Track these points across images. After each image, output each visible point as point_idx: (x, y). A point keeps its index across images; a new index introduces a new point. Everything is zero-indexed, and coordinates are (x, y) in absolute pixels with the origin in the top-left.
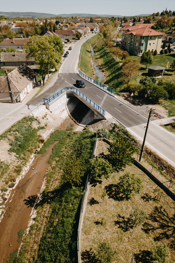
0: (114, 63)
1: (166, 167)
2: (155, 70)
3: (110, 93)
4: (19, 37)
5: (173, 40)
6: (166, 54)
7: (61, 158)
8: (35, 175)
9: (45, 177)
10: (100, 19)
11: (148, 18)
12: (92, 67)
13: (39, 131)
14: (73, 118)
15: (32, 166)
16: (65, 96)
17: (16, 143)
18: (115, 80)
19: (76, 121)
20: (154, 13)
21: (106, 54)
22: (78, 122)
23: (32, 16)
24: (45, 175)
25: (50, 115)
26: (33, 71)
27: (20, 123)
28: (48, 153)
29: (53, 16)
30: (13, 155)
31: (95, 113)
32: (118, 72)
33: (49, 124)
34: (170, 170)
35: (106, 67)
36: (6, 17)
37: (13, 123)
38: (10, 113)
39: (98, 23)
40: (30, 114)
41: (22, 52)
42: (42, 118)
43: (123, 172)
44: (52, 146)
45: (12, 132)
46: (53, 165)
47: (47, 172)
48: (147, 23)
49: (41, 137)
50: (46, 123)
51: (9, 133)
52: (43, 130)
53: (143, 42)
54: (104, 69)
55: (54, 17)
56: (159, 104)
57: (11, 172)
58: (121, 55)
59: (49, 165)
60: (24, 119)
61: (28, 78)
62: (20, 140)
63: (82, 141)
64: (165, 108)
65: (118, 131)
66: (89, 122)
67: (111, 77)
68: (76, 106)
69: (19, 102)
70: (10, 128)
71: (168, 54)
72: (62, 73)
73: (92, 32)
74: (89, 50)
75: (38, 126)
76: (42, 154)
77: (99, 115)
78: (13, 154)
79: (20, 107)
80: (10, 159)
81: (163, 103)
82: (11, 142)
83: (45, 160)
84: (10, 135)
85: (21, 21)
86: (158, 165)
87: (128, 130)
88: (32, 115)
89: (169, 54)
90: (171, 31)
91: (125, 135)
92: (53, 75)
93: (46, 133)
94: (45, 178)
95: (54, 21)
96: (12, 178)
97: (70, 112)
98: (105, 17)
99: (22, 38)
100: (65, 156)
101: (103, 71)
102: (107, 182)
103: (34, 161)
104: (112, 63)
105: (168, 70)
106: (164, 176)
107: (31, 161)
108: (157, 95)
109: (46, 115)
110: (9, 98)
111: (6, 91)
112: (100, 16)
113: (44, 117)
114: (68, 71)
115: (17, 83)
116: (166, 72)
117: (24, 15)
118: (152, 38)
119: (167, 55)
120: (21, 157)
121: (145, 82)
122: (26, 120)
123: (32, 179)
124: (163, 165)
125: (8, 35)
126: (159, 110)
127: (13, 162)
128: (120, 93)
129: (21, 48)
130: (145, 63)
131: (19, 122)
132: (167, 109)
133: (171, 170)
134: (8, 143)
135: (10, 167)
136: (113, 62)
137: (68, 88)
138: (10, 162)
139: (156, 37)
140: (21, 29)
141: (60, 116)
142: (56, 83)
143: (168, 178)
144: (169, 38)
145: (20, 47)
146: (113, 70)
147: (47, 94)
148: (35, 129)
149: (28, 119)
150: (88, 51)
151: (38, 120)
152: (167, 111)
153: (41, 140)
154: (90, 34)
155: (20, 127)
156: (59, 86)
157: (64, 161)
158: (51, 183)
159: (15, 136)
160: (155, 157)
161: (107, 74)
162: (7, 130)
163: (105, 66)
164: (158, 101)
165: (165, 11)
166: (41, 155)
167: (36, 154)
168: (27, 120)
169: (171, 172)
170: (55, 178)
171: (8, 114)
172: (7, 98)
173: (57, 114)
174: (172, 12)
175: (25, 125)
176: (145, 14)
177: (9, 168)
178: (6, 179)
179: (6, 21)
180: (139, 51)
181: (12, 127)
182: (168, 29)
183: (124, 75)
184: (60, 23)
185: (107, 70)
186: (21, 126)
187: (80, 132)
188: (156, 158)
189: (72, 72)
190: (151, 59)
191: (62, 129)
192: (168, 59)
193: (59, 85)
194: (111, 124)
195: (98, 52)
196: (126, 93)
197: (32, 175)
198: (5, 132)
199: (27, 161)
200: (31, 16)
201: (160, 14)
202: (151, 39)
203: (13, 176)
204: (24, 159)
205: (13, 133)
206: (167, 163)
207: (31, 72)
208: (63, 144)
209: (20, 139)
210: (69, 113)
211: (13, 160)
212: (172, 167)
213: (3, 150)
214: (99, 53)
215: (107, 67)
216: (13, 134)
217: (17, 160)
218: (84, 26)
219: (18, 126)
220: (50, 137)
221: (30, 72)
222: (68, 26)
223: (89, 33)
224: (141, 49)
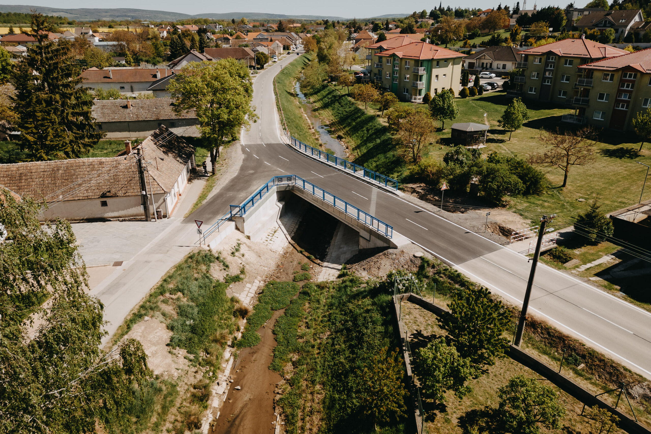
0: (363, 118)
1: (583, 357)
2: (468, 130)
3: (382, 185)
4: (117, 65)
5: (479, 67)
6: (473, 98)
7: (304, 354)
8: (249, 406)
9: (277, 408)
10: (299, 25)
11: (406, 21)
12: (310, 129)
13: (228, 288)
14: (303, 250)
15: (232, 381)
16: (275, 197)
17: (184, 324)
18: (379, 156)
19: (313, 257)
20: (415, 12)
21: (337, 99)
22: (317, 258)
23: (132, 17)
24: (275, 404)
25: (248, 244)
26: (184, 143)
27: (182, 269)
28: (263, 343)
29: (184, 18)
30: (179, 355)
31: (363, 233)
32: (379, 138)
33: (247, 267)
34: (595, 363)
35: (344, 128)
36: (70, 20)
37: (166, 271)
38: (149, 245)
39: (297, 33)
40: (202, 246)
41: (135, 98)
42: (230, 254)
43: (488, 378)
44: (269, 324)
45: (167, 295)
46: (288, 373)
47: (278, 393)
48: (408, 33)
49: (237, 302)
50: (241, 266)
51: (161, 298)
52: (237, 283)
53: (422, 71)
54: (341, 133)
55: (189, 20)
56: (504, 206)
57: (184, 403)
58: (378, 102)
59: (276, 375)
60: (190, 260)
61: (178, 159)
62: (192, 314)
63: (351, 306)
64: (521, 215)
65: (435, 274)
66: (348, 256)
67: (364, 150)
68: (301, 220)
69: (165, 216)
70: (160, 283)
71: (477, 97)
72: (249, 143)
73: (287, 51)
74: (292, 91)
75: (224, 274)
76: (250, 346)
77: (373, 238)
78: (181, 353)
79: (168, 230)
80: (174, 366)
81: (512, 203)
82: (169, 321)
83: (263, 361)
84: (163, 301)
85: (110, 27)
86: (560, 351)
87: (459, 271)
88: (208, 248)
89: (480, 96)
90: (468, 49)
91: (456, 282)
92: (229, 150)
93: (247, 292)
94: (277, 411)
95: (194, 28)
96: (192, 418)
97: (290, 235)
98: (305, 20)
99: (124, 66)
100: (313, 347)
101: (340, 138)
102: (459, 407)
103: (233, 368)
104: (357, 118)
105: (492, 132)
106: (586, 379)
107: (227, 367)
108: (498, 187)
109: (239, 245)
110: (140, 209)
111: (132, 191)
112: (294, 18)
113: (234, 250)
114: (261, 138)
115: (156, 172)
116: (491, 136)
117: (111, 16)
118: (441, 63)
119: (477, 100)
120: (200, 359)
121: (457, 158)
122: (195, 262)
123: (243, 417)
124: (575, 350)
125: (89, 60)
126: (509, 221)
127: (183, 373)
128: (405, 185)
129: (130, 90)
130: (440, 118)
131: (179, 267)
132: (526, 218)
133: (598, 363)
134: (164, 325)
135: (179, 389)
136: (359, 117)
137: (280, 179)
138: (176, 374)
139: (449, 61)
140: (120, 45)
141: (270, 247)
142: (243, 169)
143: (598, 382)
144: (469, 63)
145: (127, 87)
146: (364, 132)
147: (230, 194)
148: (218, 285)
149: (200, 259)
150: (291, 94)
151: (221, 259)
152: (529, 221)
153: (239, 312)
154: (285, 55)
155: (185, 281)
156: (252, 174)
157: (317, 360)
158: (299, 424)
159: (178, 303)
160: (549, 333)
161: (353, 144)
162: (153, 291)
163: (342, 127)
164: (500, 200)
165: (437, 8)
166: (248, 350)
167: (235, 348)
168: (198, 262)
169: (599, 366)
170: (308, 409)
171: (145, 249)
172: (134, 209)
173: (262, 242)
174: (454, 10)
175: (196, 275)
176: (393, 15)
177: (177, 393)
178: (176, 423)
179: (74, 29)
180: (413, 92)
181: (165, 280)
182: (461, 44)
183: (398, 144)
184: (209, 33)
185: (347, 134)
186: (187, 278)
187: (333, 282)
188: (552, 334)
189: (273, 142)
190: (453, 107)
191: (284, 278)
192: (482, 107)
193: (252, 172)
194: (413, 259)
195: (315, 96)
196: (419, 185)
197: (240, 405)
198: (151, 295)
199: (219, 368)
200: (129, 16)
201: (428, 14)
202: (438, 65)
203: (193, 412)
204: (208, 363)
205: (171, 296)
206: (584, 345)
207: (181, 145)
208: (298, 316)
209: (190, 310)
210: (290, 239)
211: (182, 370)
212: (597, 353)
213: (154, 344)
214: (319, 98)
215: (347, 129)
216: (172, 299)
217: (194, 369)
218: (267, 39)
219: (179, 278)
220: (260, 301)
221: (178, 142)
222: (229, 40)
223: (280, 54)
224: (419, 87)
